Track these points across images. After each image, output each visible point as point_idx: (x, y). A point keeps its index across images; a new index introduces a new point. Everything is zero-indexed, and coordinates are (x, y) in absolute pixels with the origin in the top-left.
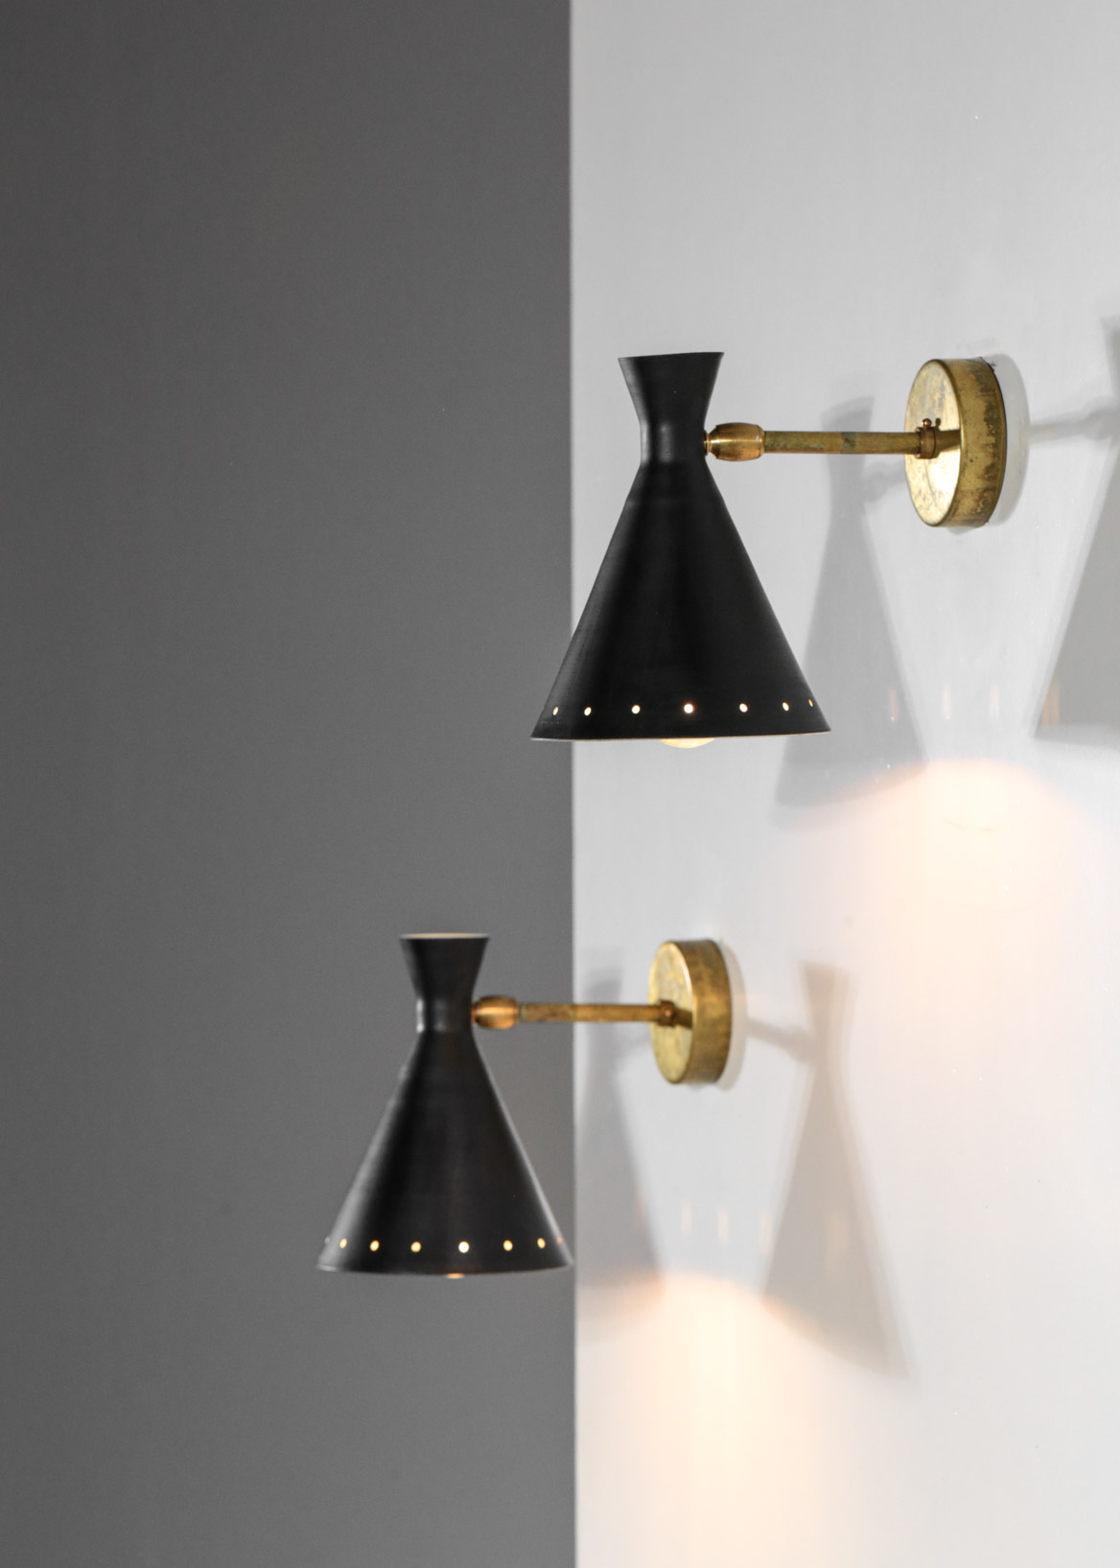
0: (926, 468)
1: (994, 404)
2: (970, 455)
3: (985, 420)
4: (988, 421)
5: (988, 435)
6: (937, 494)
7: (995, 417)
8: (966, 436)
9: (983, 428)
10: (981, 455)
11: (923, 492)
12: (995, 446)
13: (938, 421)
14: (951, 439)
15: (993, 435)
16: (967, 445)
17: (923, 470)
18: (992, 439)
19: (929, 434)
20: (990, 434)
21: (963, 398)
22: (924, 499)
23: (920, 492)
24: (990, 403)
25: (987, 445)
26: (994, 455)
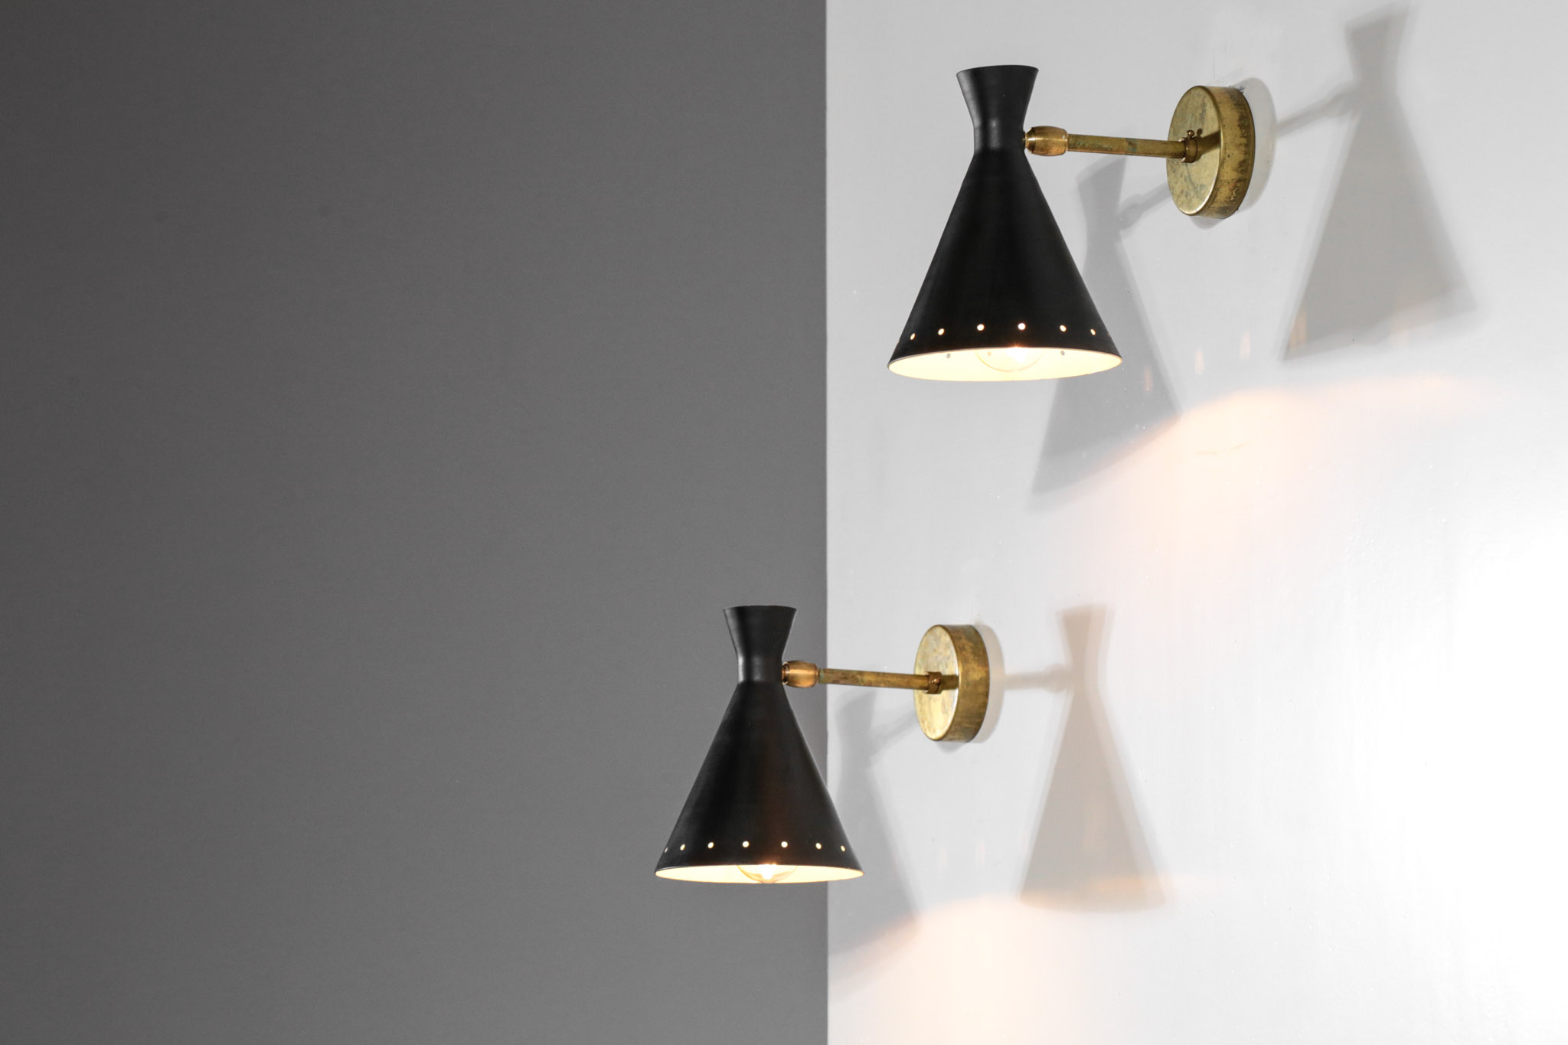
0: (1188, 170)
1: (1244, 114)
2: (1228, 152)
3: (1239, 126)
4: (1241, 126)
5: (1241, 137)
6: (1198, 189)
7: (1246, 124)
8: (1224, 137)
9: (1238, 132)
10: (1236, 152)
11: (1185, 190)
12: (1246, 145)
13: (1200, 131)
14: (1214, 140)
15: (1244, 137)
16: (1225, 144)
17: (1186, 174)
18: (1244, 141)
19: (1191, 142)
20: (1243, 136)
21: (1221, 109)
22: (1186, 196)
23: (1182, 192)
24: (1241, 113)
25: (1241, 144)
26: (1246, 153)
